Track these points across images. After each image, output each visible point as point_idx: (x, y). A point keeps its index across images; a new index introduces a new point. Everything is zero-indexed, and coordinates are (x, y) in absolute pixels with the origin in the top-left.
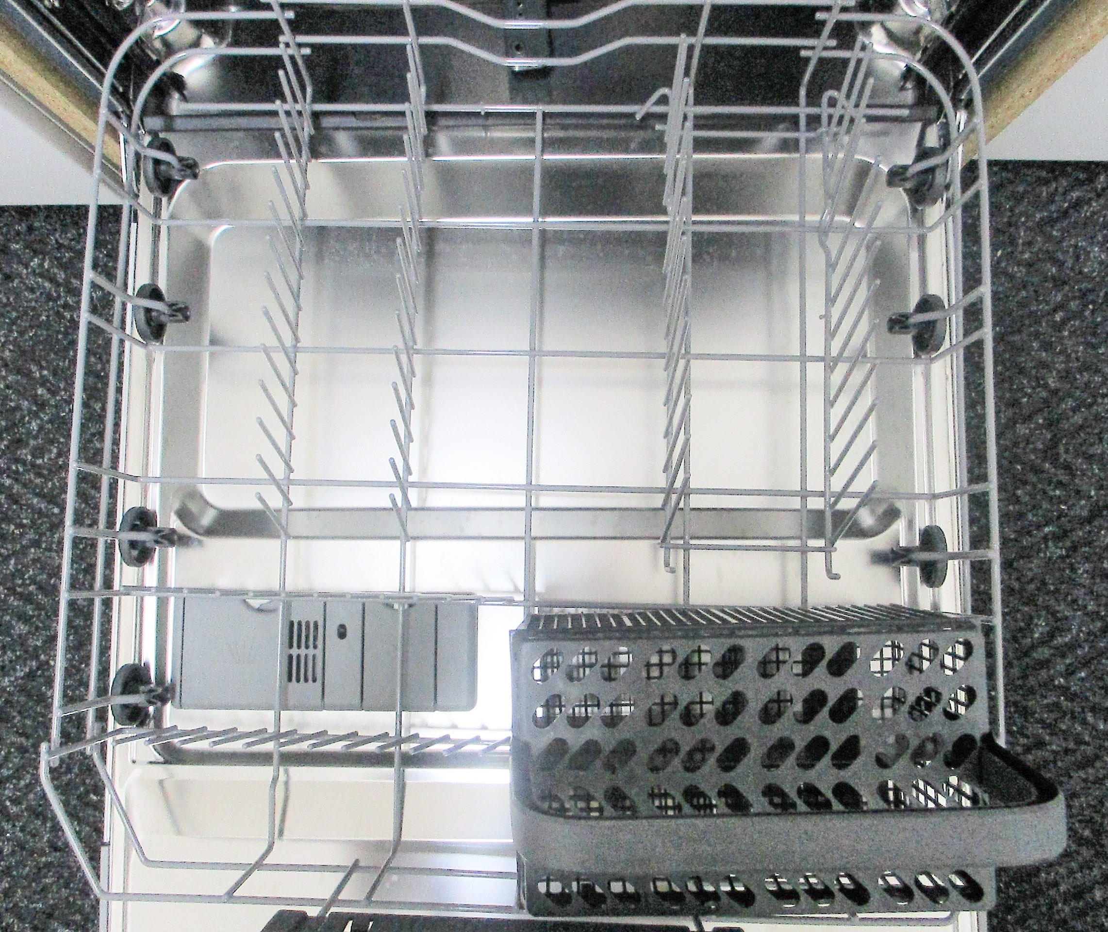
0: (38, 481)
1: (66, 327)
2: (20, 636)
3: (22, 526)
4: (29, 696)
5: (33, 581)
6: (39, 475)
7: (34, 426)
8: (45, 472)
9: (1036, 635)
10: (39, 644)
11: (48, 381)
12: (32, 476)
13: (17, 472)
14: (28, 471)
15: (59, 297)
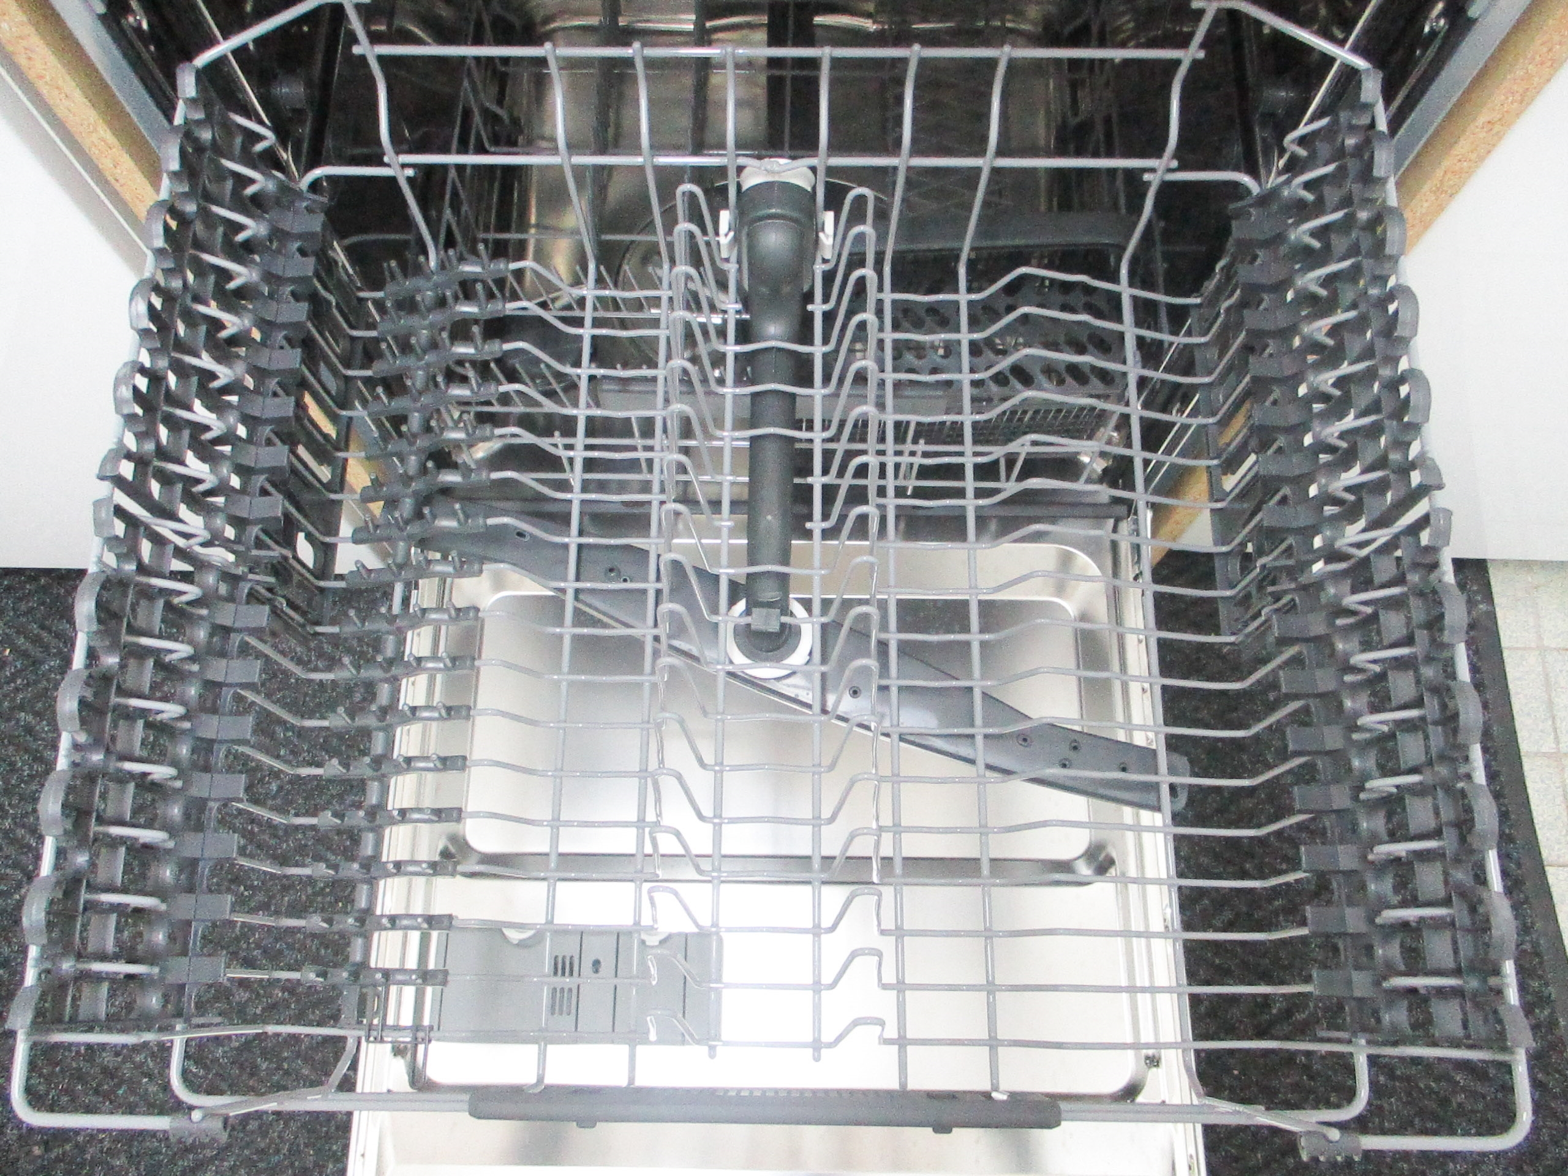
0: (273, 842)
1: (314, 690)
2: (238, 1003)
3: (252, 887)
4: (242, 1067)
5: (258, 946)
6: (275, 836)
7: (274, 787)
8: (281, 833)
9: (1274, 1011)
10: (258, 1011)
11: (292, 742)
12: (267, 837)
13: (252, 832)
14: (262, 832)
15: (310, 661)
